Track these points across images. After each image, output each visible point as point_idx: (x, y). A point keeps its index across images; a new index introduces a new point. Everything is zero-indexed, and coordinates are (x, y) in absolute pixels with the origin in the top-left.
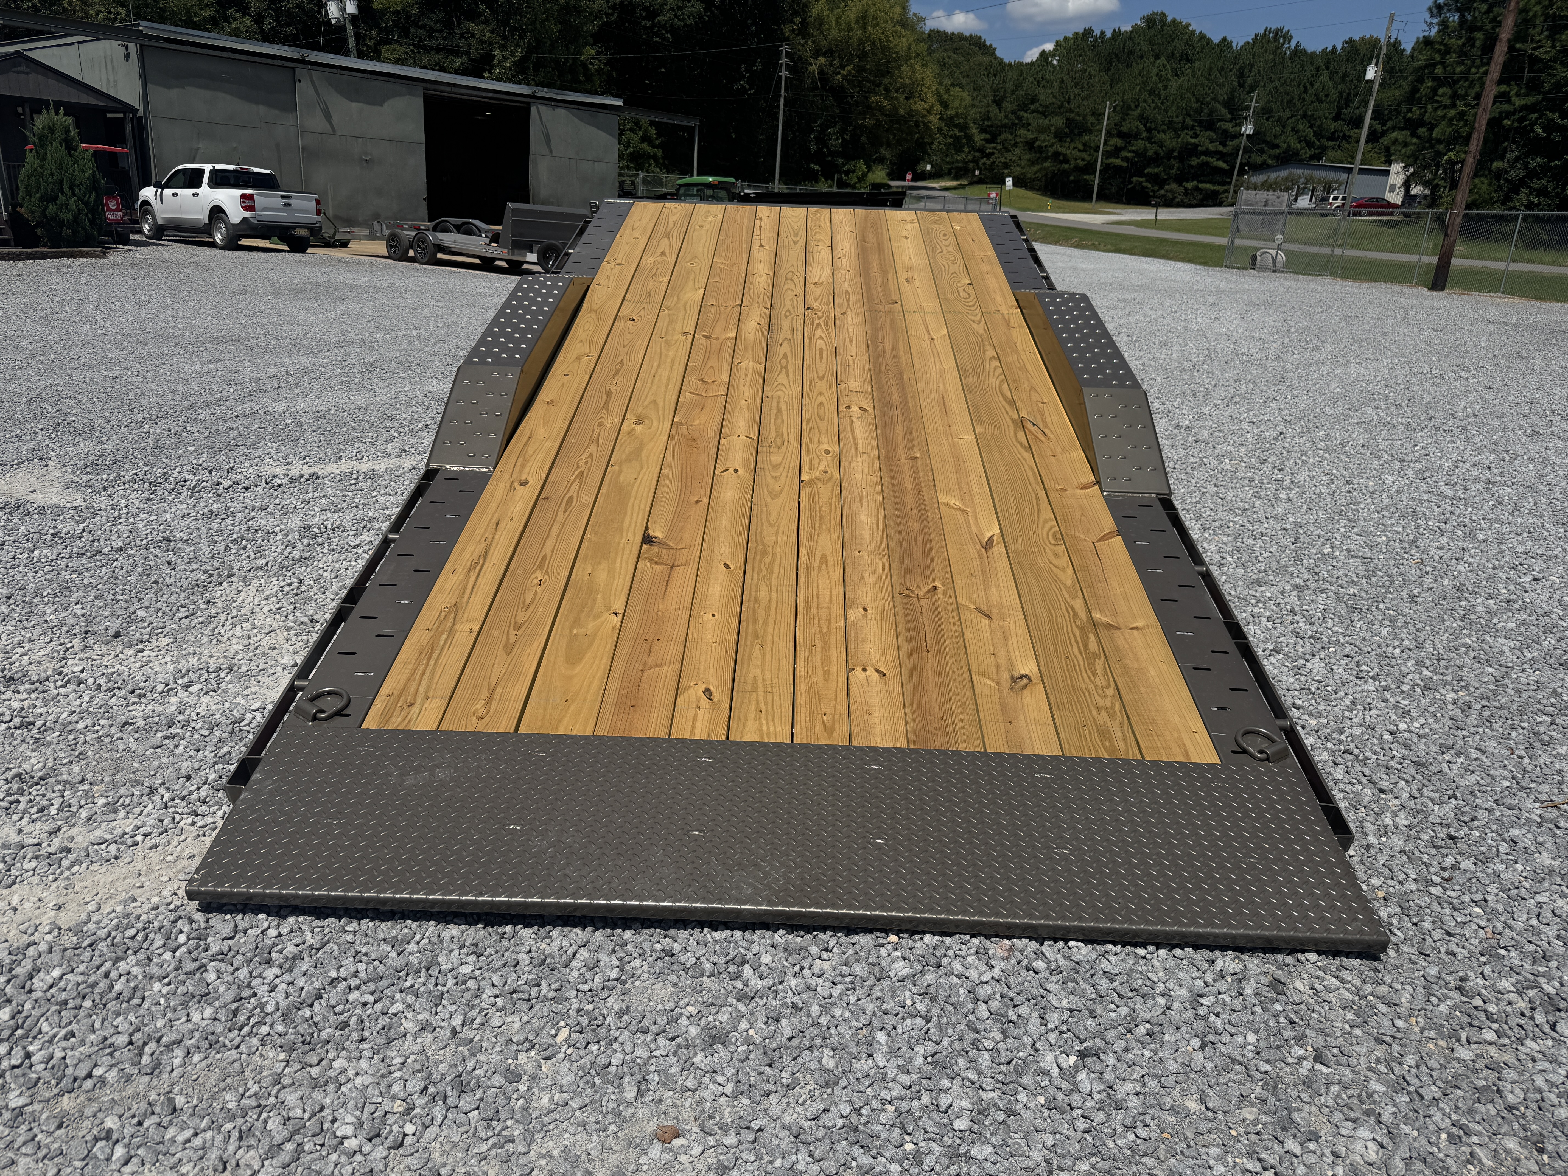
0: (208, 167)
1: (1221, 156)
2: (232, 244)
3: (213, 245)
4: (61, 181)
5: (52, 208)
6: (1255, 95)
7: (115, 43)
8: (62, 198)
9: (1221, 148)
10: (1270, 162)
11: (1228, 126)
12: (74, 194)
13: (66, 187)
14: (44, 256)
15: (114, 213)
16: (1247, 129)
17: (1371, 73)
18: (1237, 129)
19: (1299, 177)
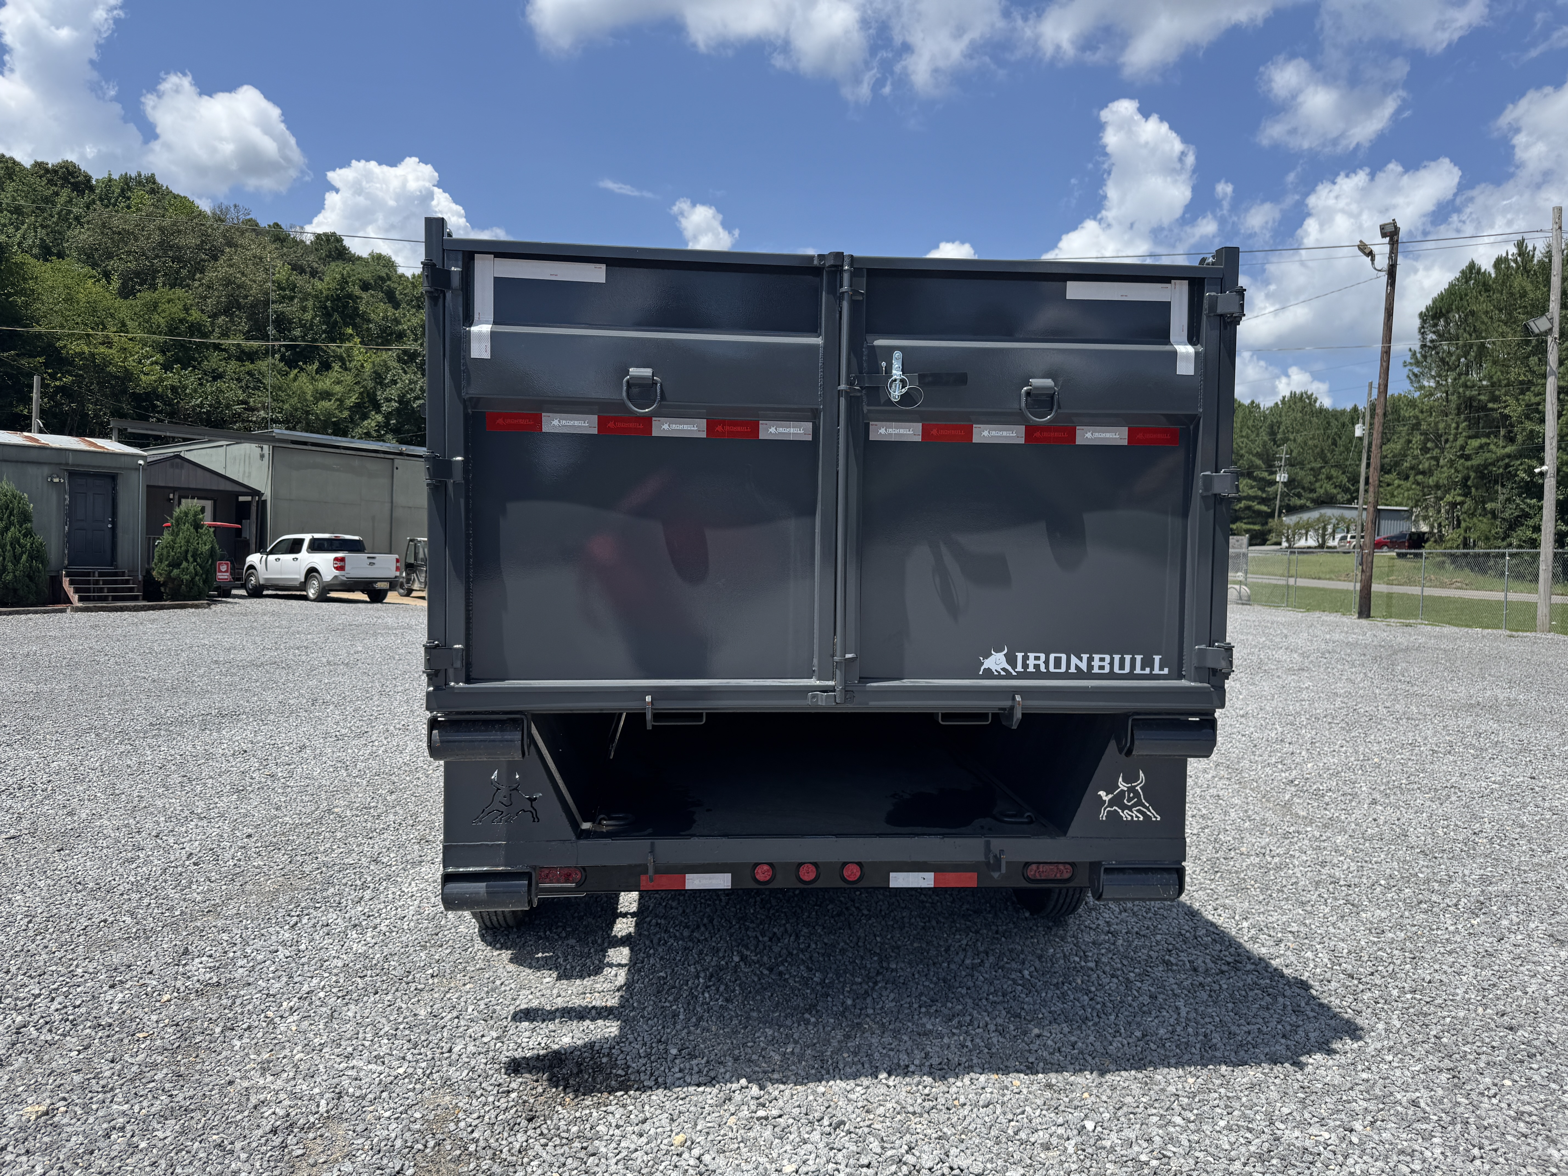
0: (307, 537)
1: (1263, 501)
2: (323, 597)
3: (305, 598)
4: (187, 552)
5: (176, 572)
6: (1284, 448)
7: (254, 446)
8: (185, 564)
9: (1260, 493)
10: (1308, 504)
11: (1265, 475)
12: (195, 560)
13: (189, 556)
14: (162, 608)
15: (223, 574)
16: (1282, 477)
17: (1359, 431)
18: (1272, 477)
19: (1330, 518)
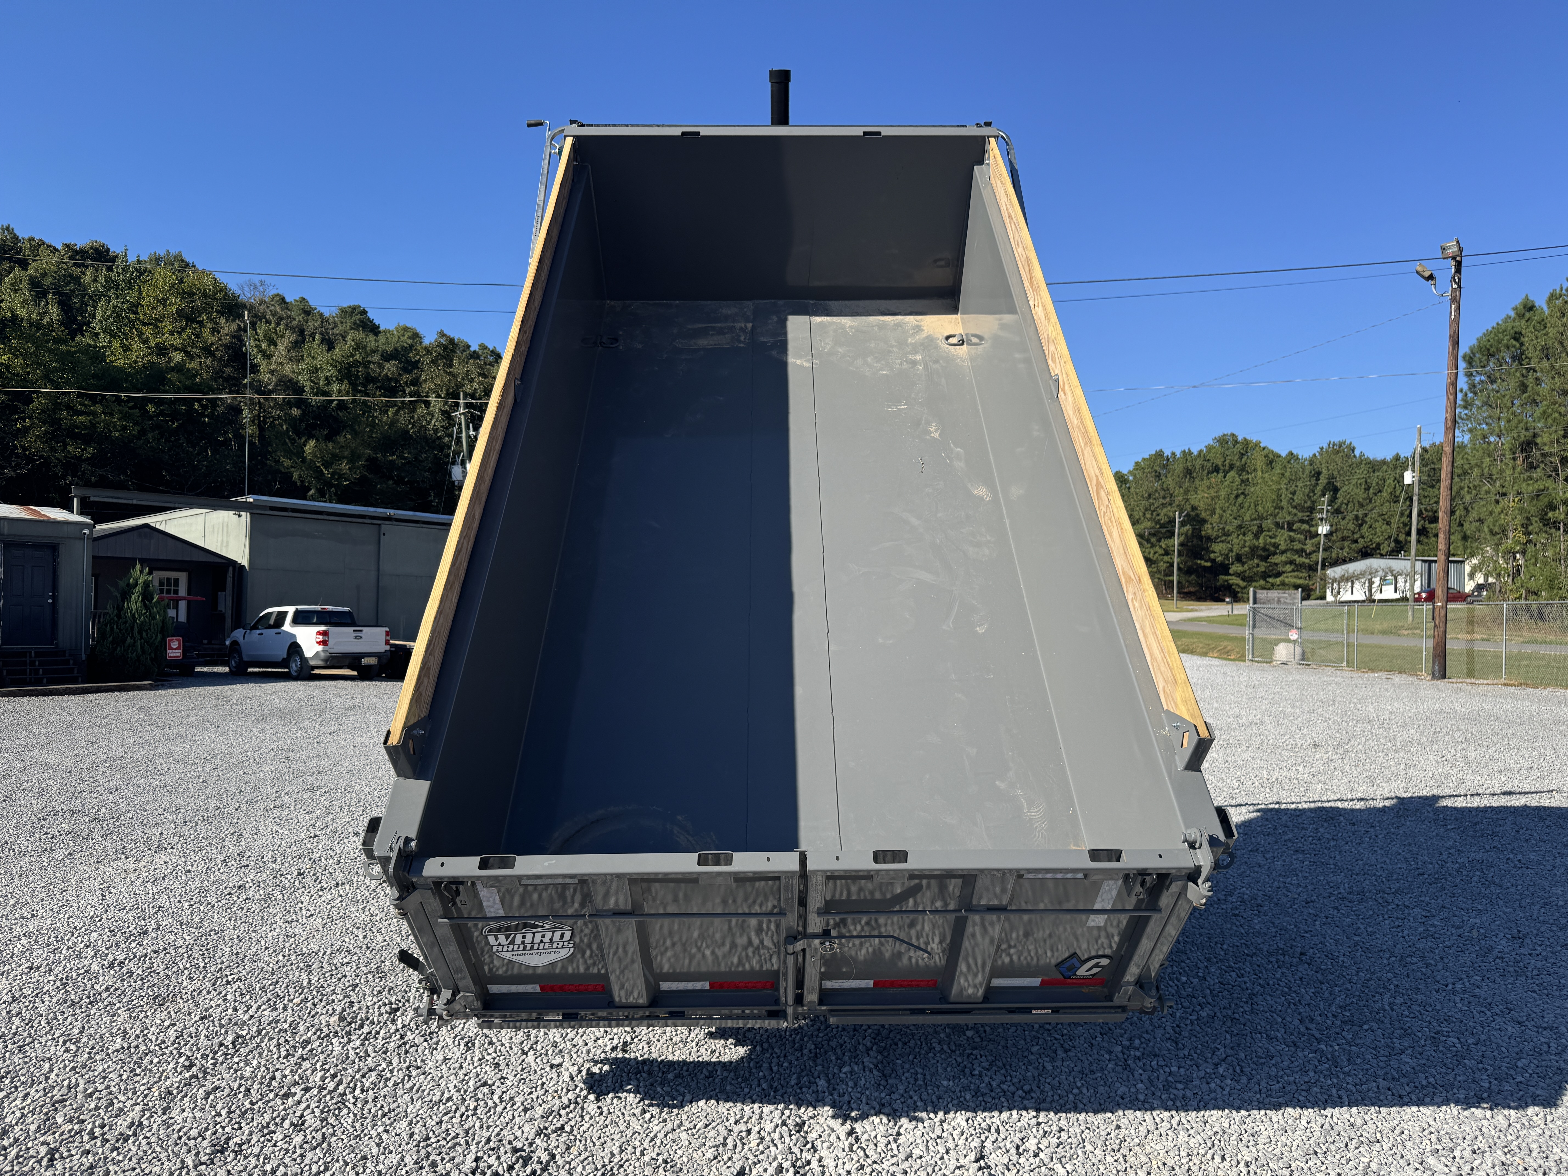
0: (291, 610)
1: (1305, 554)
5: (120, 649)
6: (1325, 499)
7: (231, 513)
9: (1301, 546)
11: (1306, 527)
15: (175, 651)
16: (1323, 529)
17: (1408, 478)
18: (1313, 529)
19: (1377, 570)
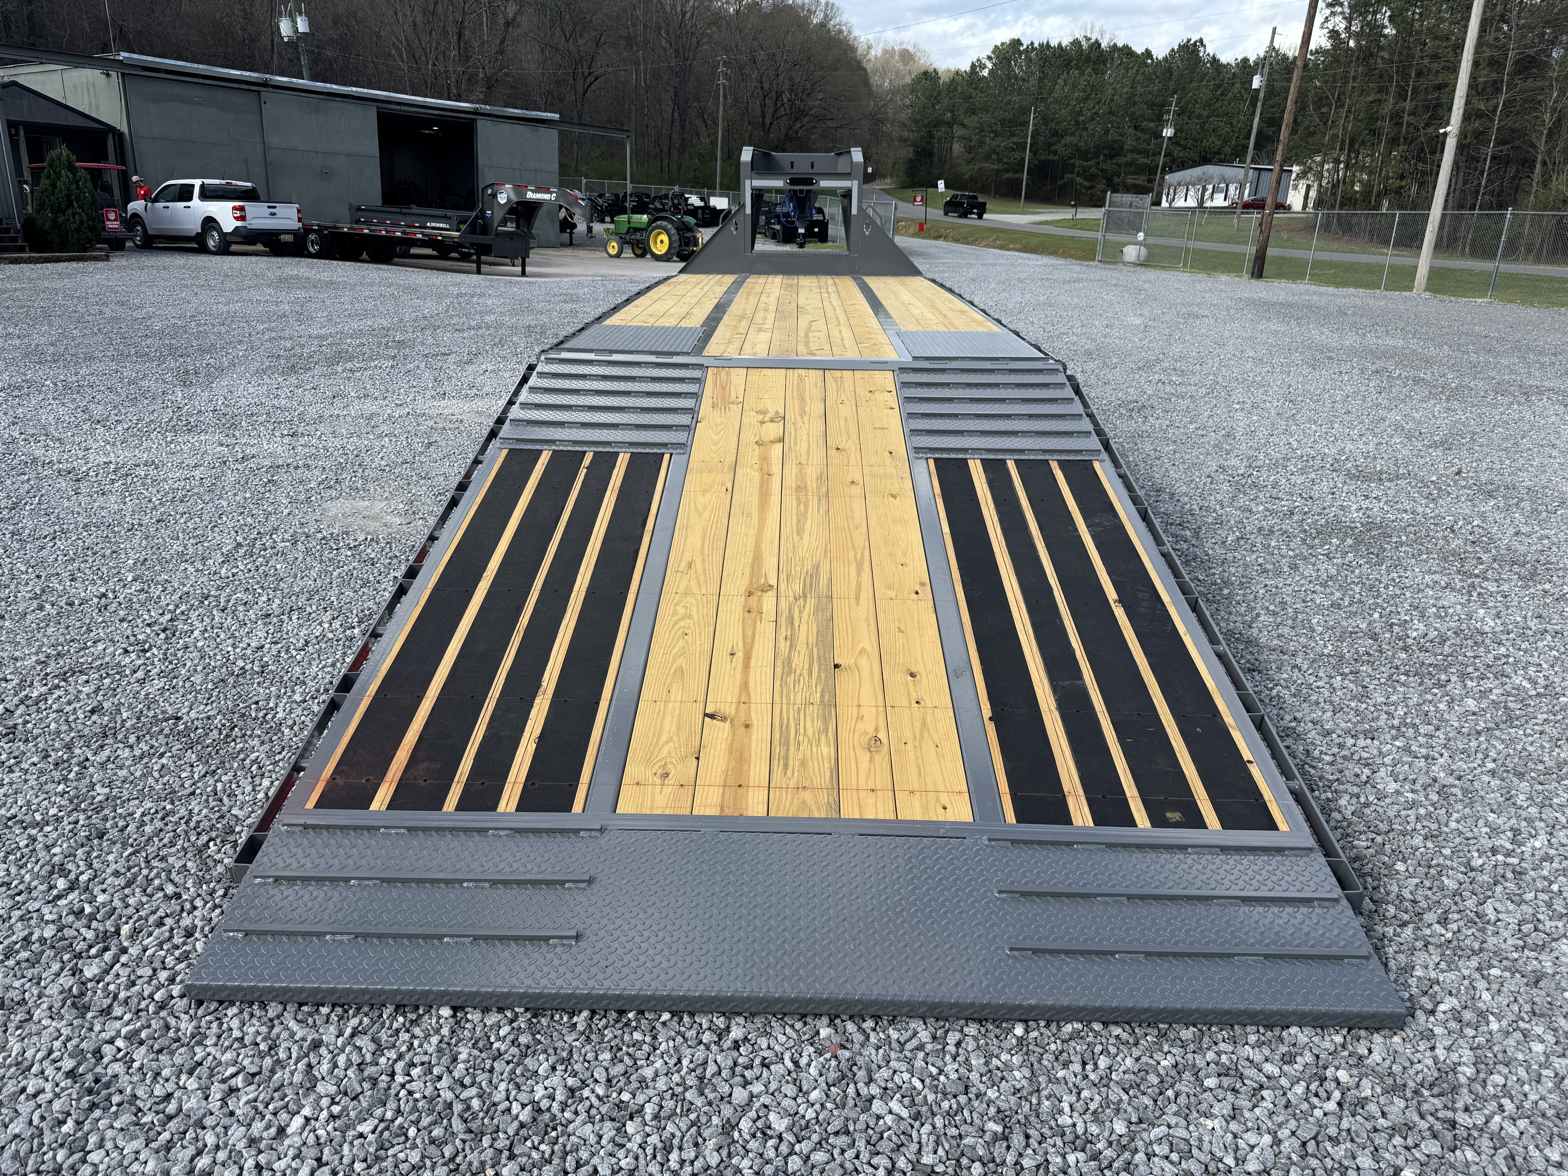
0: (198, 183)
1: (1147, 154)
6: (1174, 99)
7: (97, 72)
15: (113, 224)
16: (1168, 132)
17: (1257, 82)
18: (1158, 131)
19: (1212, 177)
